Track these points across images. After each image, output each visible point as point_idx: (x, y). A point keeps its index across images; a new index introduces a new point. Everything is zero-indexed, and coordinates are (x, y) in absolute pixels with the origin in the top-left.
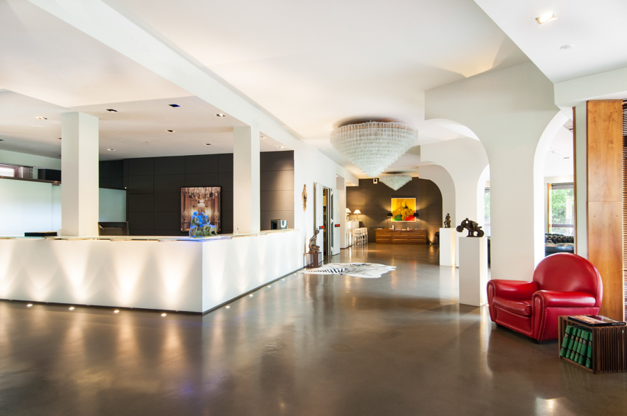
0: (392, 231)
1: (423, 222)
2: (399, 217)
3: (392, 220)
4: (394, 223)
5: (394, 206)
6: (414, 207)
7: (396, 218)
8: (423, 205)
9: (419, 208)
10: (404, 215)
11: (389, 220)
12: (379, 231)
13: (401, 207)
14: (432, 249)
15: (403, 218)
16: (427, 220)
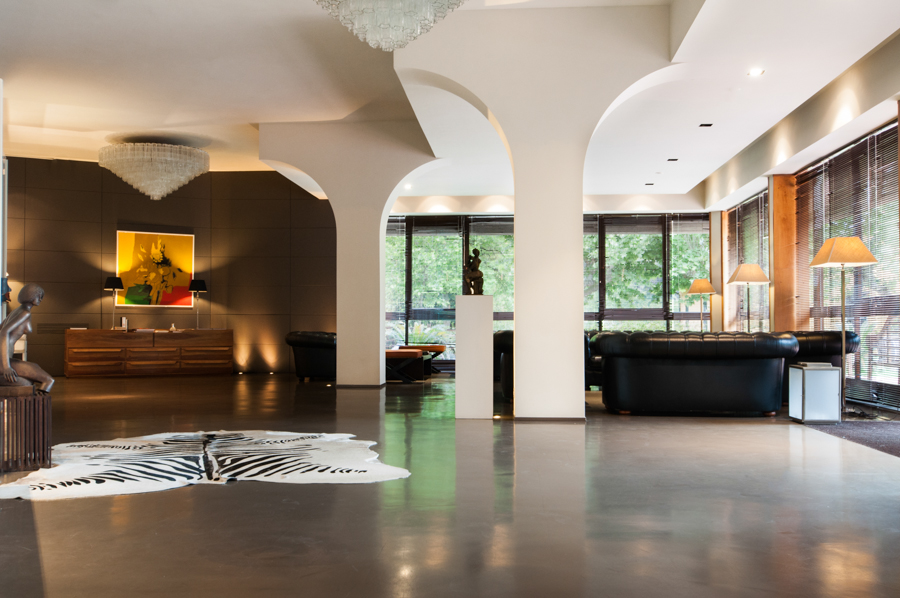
0: (121, 335)
1: (216, 309)
2: (140, 292)
3: (119, 300)
4: (123, 311)
5: (125, 255)
6: (189, 263)
7: (131, 295)
8: (217, 258)
9: (203, 266)
10: (156, 287)
11: (107, 300)
12: (77, 335)
13: (149, 263)
14: (242, 387)
15: (153, 294)
16: (229, 303)
